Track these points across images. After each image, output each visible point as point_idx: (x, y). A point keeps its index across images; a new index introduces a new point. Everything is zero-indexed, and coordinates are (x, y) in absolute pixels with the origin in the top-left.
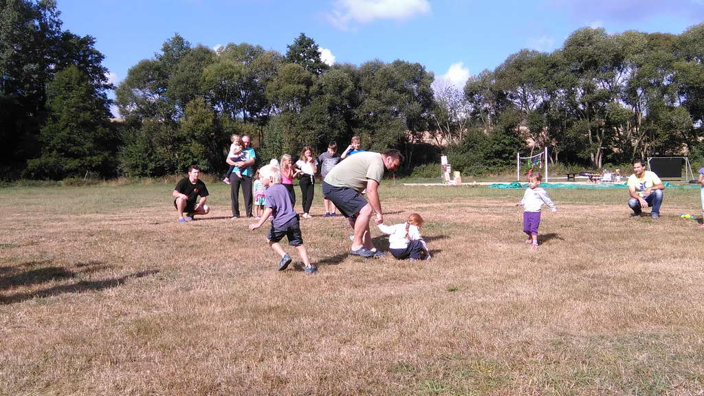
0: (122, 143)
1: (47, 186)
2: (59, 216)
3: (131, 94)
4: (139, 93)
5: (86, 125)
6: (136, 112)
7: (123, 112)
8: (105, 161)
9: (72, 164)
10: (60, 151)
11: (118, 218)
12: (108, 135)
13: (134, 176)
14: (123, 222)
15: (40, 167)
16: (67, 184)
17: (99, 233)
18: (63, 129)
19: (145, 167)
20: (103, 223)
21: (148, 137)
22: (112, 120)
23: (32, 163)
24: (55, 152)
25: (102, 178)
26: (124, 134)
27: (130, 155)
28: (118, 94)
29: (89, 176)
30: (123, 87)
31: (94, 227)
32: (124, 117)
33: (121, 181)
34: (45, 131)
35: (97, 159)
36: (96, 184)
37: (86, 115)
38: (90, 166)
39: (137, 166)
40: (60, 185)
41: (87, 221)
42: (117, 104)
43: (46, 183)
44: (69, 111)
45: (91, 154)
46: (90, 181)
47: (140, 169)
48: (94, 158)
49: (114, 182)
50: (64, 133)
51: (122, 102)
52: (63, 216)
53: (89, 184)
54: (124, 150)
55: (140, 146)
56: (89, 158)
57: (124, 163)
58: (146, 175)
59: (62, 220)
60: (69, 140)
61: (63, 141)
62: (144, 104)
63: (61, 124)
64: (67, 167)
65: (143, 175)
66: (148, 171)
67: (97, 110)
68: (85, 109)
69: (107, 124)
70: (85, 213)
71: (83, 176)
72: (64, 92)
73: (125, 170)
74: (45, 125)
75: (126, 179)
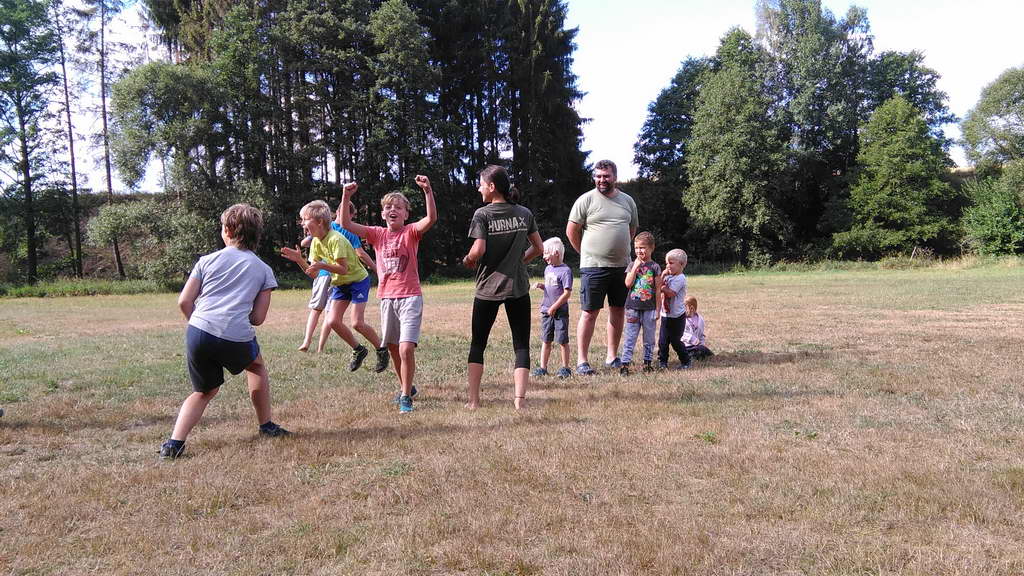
0: (968, 202)
1: (858, 269)
2: (879, 311)
3: (985, 126)
4: (998, 123)
5: (915, 181)
6: (993, 153)
7: (971, 156)
8: (943, 232)
9: (894, 237)
10: (877, 219)
11: (965, 318)
12: (945, 192)
13: (987, 253)
15: (850, 244)
16: (885, 267)
17: (940, 338)
18: (882, 189)
19: (1006, 239)
20: (944, 323)
21: (1013, 191)
22: (953, 170)
23: (839, 238)
24: (870, 223)
25: (937, 258)
26: (972, 188)
27: (982, 221)
28: (964, 128)
29: (917, 255)
30: (973, 117)
31: (931, 328)
32: (973, 163)
33: (967, 261)
34: (857, 193)
35: (931, 230)
36: (927, 266)
37: (916, 166)
38: (921, 240)
39: (992, 239)
40: (875, 268)
41: (919, 320)
42: (962, 144)
43: (858, 264)
44: (891, 162)
45: (922, 223)
46: (919, 261)
47: (998, 242)
48: (927, 228)
49: (955, 263)
50: (883, 195)
51: (970, 141)
52: (886, 312)
53: (917, 266)
54: (970, 214)
55: (999, 206)
56: (918, 228)
57: (972, 232)
58: (1008, 252)
59: (884, 317)
60: (889, 205)
61: (880, 207)
62: (1005, 139)
63: (880, 181)
64: (887, 242)
65: (1003, 251)
66: (1012, 246)
67: (931, 157)
68: (914, 157)
69: (945, 177)
70: (915, 309)
71: (909, 254)
72: (885, 135)
73: (973, 244)
74: (858, 185)
75: (974, 259)
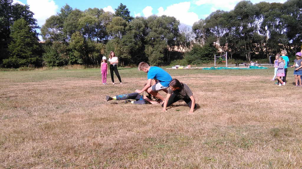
0: (44, 52)
1: (12, 71)
2: (16, 83)
3: (47, 31)
4: (51, 30)
5: (28, 44)
6: (50, 38)
7: (44, 38)
8: (37, 60)
9: (23, 61)
10: (17, 55)
11: (41, 84)
12: (37, 48)
13: (50, 66)
14: (43, 85)
15: (8, 63)
16: (20, 70)
17: (33, 90)
18: (18, 46)
19: (54, 62)
20: (35, 86)
21: (55, 49)
22: (40, 42)
23: (5, 61)
24: (15, 56)
25: (36, 67)
26: (45, 48)
27: (48, 57)
28: (42, 30)
29: (30, 67)
30: (44, 27)
31: (31, 88)
32: (45, 40)
33: (44, 68)
34: (10, 47)
35: (34, 59)
36: (33, 70)
37: (28, 40)
38: (31, 62)
39: (51, 62)
40: (17, 70)
41: (28, 85)
42: (41, 35)
43: (12, 69)
44: (21, 38)
45: (31, 57)
46: (31, 68)
47: (52, 63)
48: (32, 58)
49: (41, 69)
50: (19, 48)
51: (44, 34)
52: (18, 83)
53: (30, 70)
54: (45, 55)
55: (52, 53)
56: (30, 58)
57: (45, 61)
58: (55, 66)
59: (17, 85)
60: (21, 51)
61: (18, 51)
62: (53, 35)
63: (18, 44)
64: (20, 62)
65: (54, 66)
66: (56, 64)
67: (33, 38)
68: (27, 37)
69: (37, 44)
70: (28, 82)
71: (27, 66)
72: (18, 30)
73: (46, 63)
74: (10, 44)
75: (46, 68)
